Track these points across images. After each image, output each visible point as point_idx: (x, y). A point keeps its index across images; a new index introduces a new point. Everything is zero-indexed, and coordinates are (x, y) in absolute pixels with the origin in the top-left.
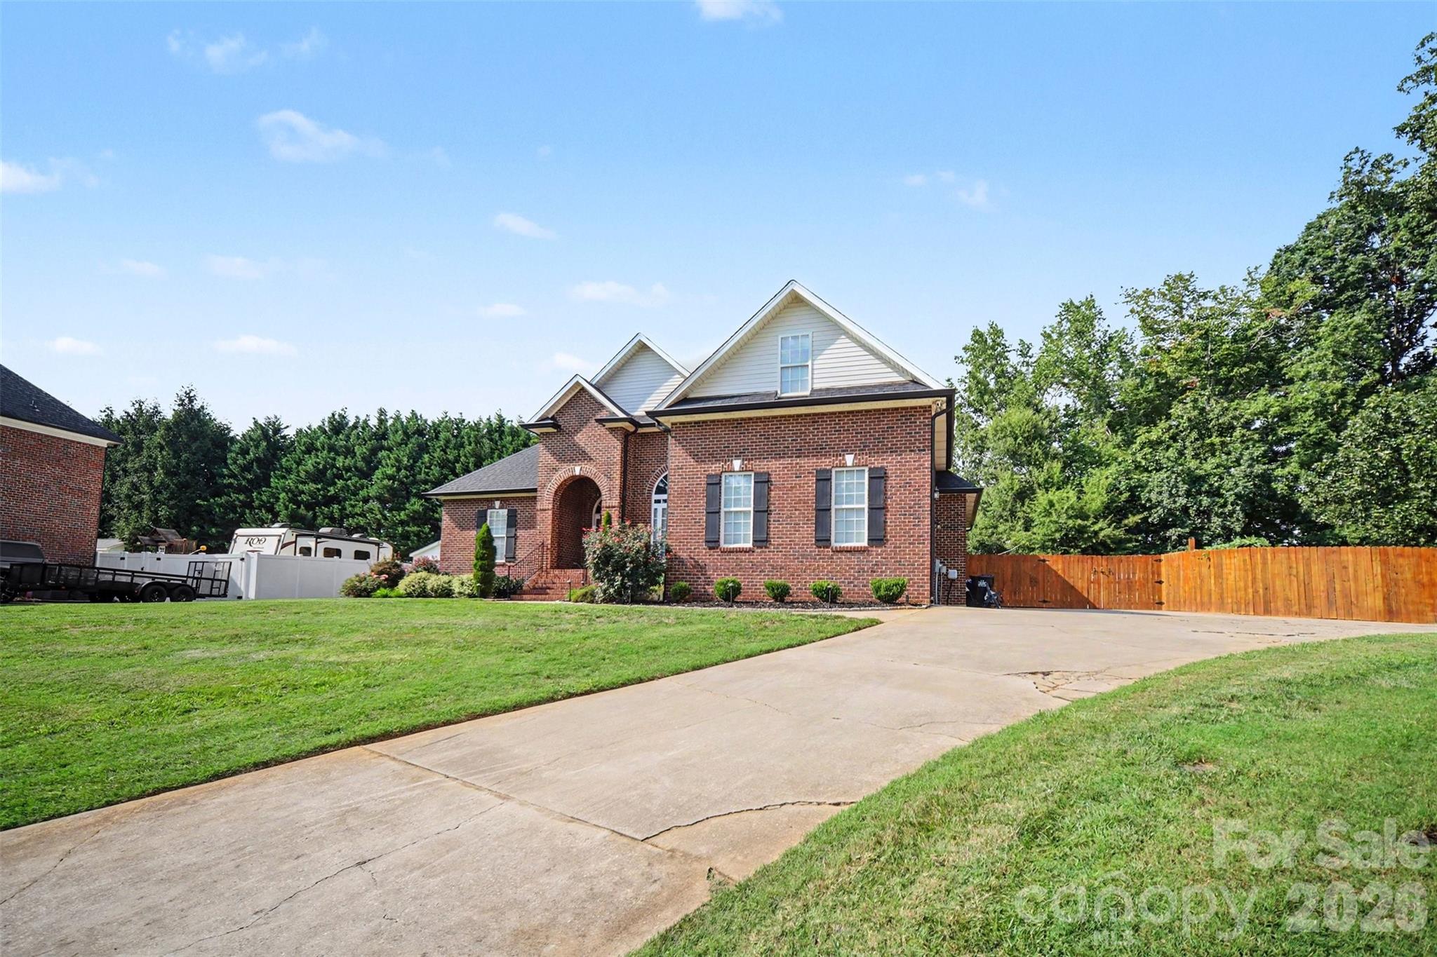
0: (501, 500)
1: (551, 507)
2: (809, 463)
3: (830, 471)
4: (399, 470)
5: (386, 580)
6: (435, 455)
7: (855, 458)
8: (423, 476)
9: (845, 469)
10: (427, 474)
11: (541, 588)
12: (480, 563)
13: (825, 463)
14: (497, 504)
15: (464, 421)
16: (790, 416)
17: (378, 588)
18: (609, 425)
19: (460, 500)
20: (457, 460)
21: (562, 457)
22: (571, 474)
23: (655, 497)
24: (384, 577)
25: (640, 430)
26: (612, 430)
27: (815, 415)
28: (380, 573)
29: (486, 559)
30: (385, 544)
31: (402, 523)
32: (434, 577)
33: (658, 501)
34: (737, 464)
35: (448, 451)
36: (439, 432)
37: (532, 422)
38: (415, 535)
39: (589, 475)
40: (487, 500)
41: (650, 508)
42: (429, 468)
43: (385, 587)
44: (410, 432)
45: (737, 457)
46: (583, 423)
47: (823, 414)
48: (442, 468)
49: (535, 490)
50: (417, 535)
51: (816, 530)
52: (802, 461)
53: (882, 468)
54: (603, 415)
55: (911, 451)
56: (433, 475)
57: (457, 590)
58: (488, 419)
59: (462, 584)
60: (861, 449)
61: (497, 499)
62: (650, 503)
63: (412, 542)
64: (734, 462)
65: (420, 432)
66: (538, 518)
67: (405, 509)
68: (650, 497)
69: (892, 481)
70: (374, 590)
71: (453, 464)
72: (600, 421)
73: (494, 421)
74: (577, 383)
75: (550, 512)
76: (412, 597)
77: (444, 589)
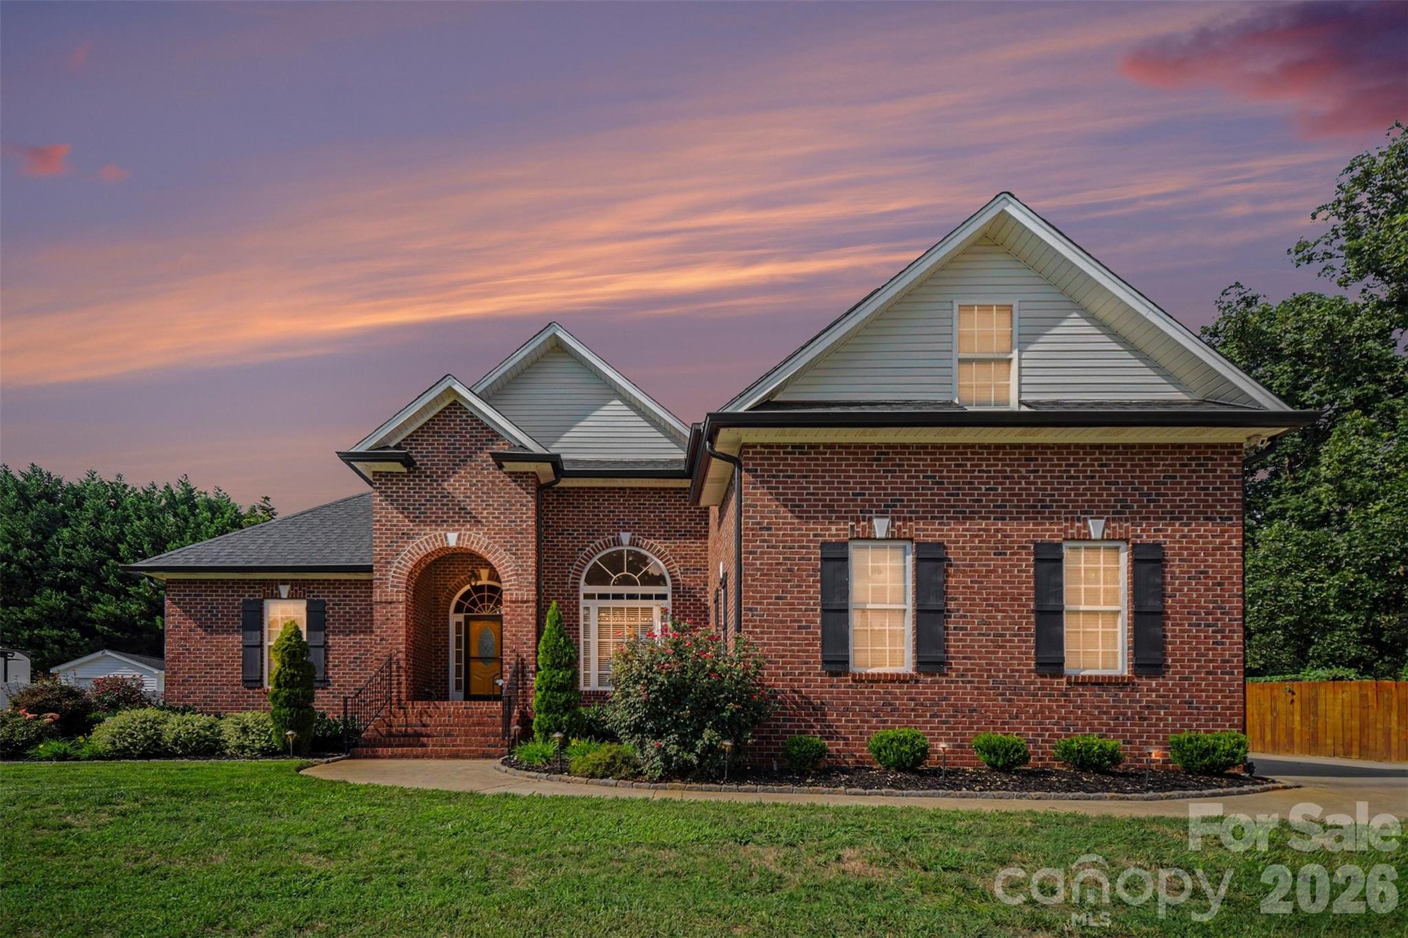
0: (294, 583)
1: (402, 598)
2: (1023, 531)
3: (1059, 545)
4: (17, 548)
5: (55, 722)
6: (81, 530)
7: (1106, 526)
8: (61, 558)
9: (1083, 544)
10: (69, 555)
11: (406, 735)
12: (285, 693)
13: (1049, 532)
14: (284, 590)
15: (125, 486)
16: (982, 446)
17: (39, 739)
18: (509, 466)
19: (212, 582)
20: (120, 538)
21: (420, 516)
22: (438, 545)
23: (584, 589)
24: (48, 718)
25: (566, 483)
26: (516, 476)
27: (1030, 447)
28: (39, 709)
29: (299, 685)
30: (17, 655)
31: (28, 624)
32: (175, 719)
33: (589, 596)
34: (881, 526)
35: (103, 525)
36: (84, 498)
37: (362, 449)
38: (55, 642)
39: (475, 548)
40: (263, 582)
41: (577, 606)
42: (73, 547)
43: (53, 736)
44: (31, 494)
45: (882, 514)
46: (460, 460)
47: (1046, 447)
48: (95, 548)
49: (369, 569)
50: (60, 641)
51: (1037, 648)
52: (1010, 527)
53: (1157, 546)
54: (499, 448)
55: (1206, 519)
56: (80, 557)
57: (233, 742)
58: (167, 487)
59: (245, 730)
60: (1116, 512)
61: (284, 582)
62: (577, 598)
63: (51, 651)
64: (876, 522)
65: (50, 497)
66: (376, 615)
67: (32, 604)
68: (576, 587)
69: (1175, 567)
70: (32, 743)
71: (114, 544)
72: (499, 459)
73: (178, 492)
74: (450, 390)
75: (401, 607)
76: (131, 757)
77: (201, 740)
